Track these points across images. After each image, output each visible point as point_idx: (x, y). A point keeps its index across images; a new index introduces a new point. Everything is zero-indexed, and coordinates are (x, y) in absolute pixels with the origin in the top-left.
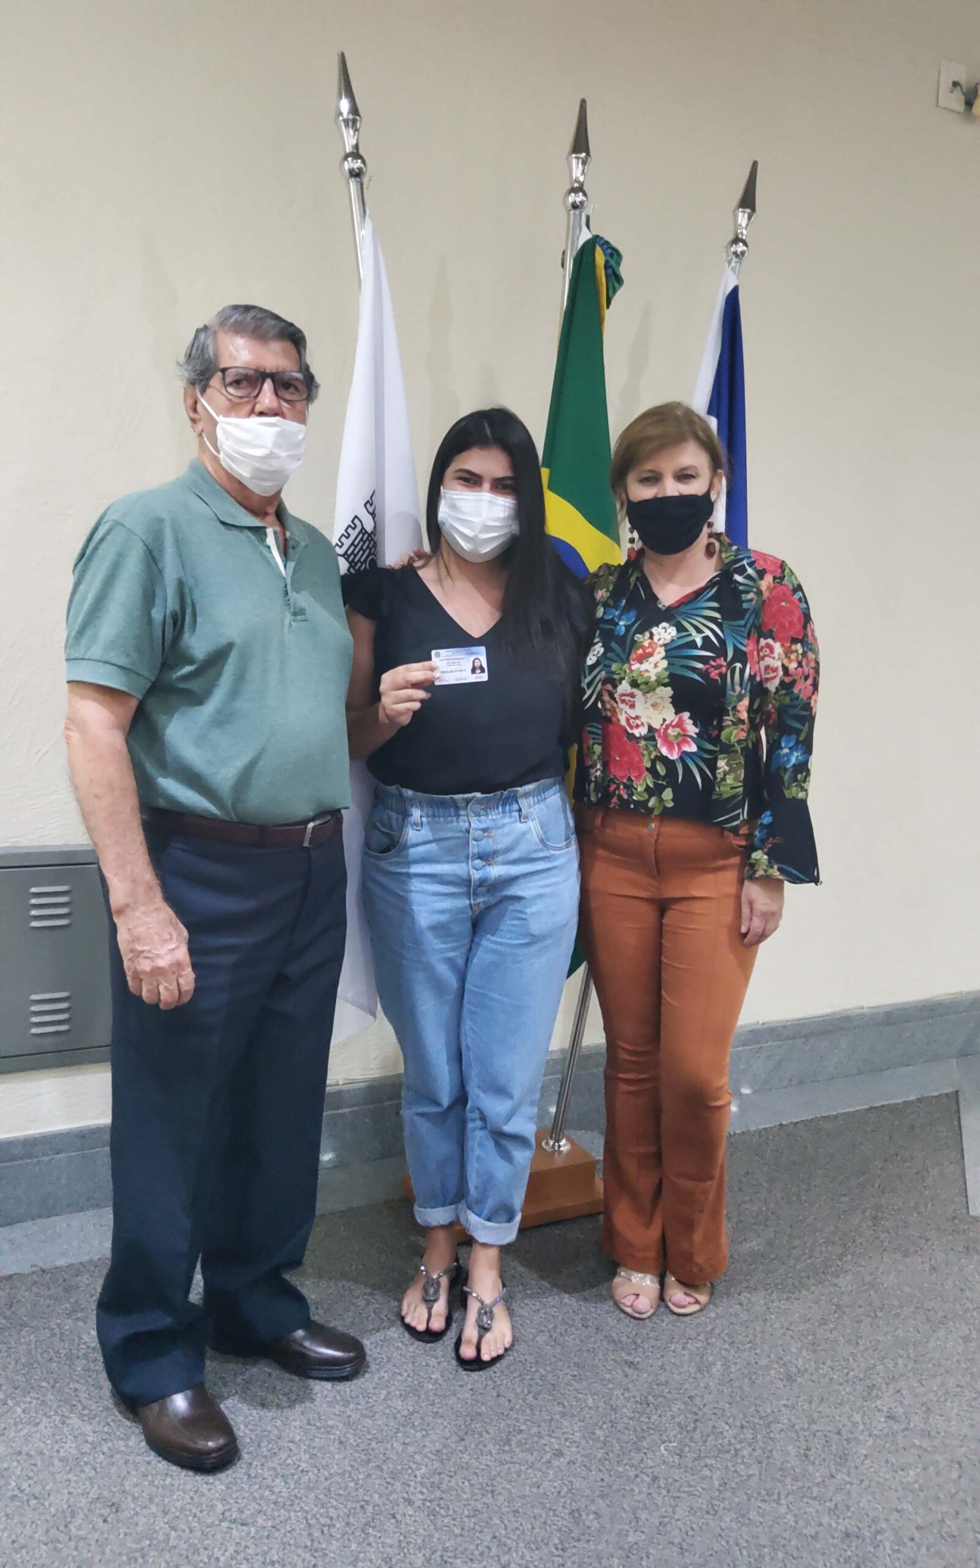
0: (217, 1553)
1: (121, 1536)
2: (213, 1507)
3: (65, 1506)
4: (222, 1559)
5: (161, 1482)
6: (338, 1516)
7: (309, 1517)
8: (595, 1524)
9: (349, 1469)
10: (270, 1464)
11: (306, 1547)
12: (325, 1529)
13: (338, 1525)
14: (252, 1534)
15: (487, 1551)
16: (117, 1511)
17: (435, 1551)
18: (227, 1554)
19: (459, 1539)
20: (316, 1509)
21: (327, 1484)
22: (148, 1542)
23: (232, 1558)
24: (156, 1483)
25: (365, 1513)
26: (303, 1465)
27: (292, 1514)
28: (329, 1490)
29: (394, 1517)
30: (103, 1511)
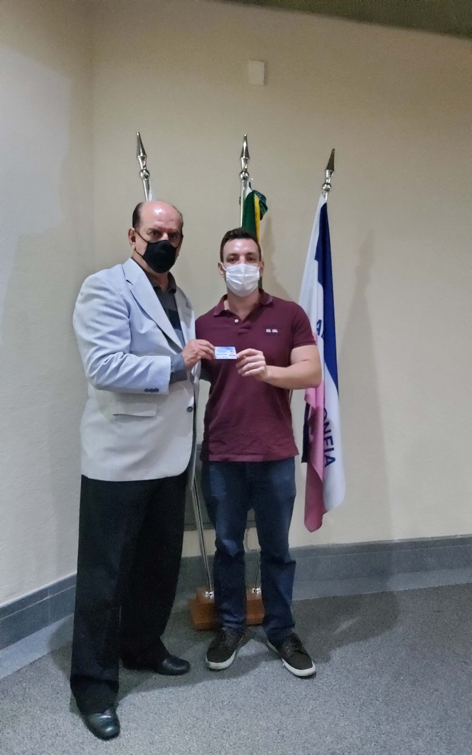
0: (307, 708)
1: (269, 698)
2: (302, 693)
3: (247, 686)
4: (308, 710)
5: (281, 683)
6: (350, 701)
7: (339, 700)
8: (454, 715)
9: (351, 686)
10: (320, 681)
11: (339, 709)
12: (346, 705)
13: (350, 704)
14: (318, 703)
15: (411, 719)
16: (266, 690)
17: (390, 717)
18: (310, 708)
19: (399, 714)
20: (341, 698)
21: (344, 690)
22: (280, 701)
23: (312, 710)
24: (278, 683)
25: (360, 701)
26: (333, 683)
27: (332, 699)
28: (345, 692)
29: (371, 704)
30: (261, 690)
